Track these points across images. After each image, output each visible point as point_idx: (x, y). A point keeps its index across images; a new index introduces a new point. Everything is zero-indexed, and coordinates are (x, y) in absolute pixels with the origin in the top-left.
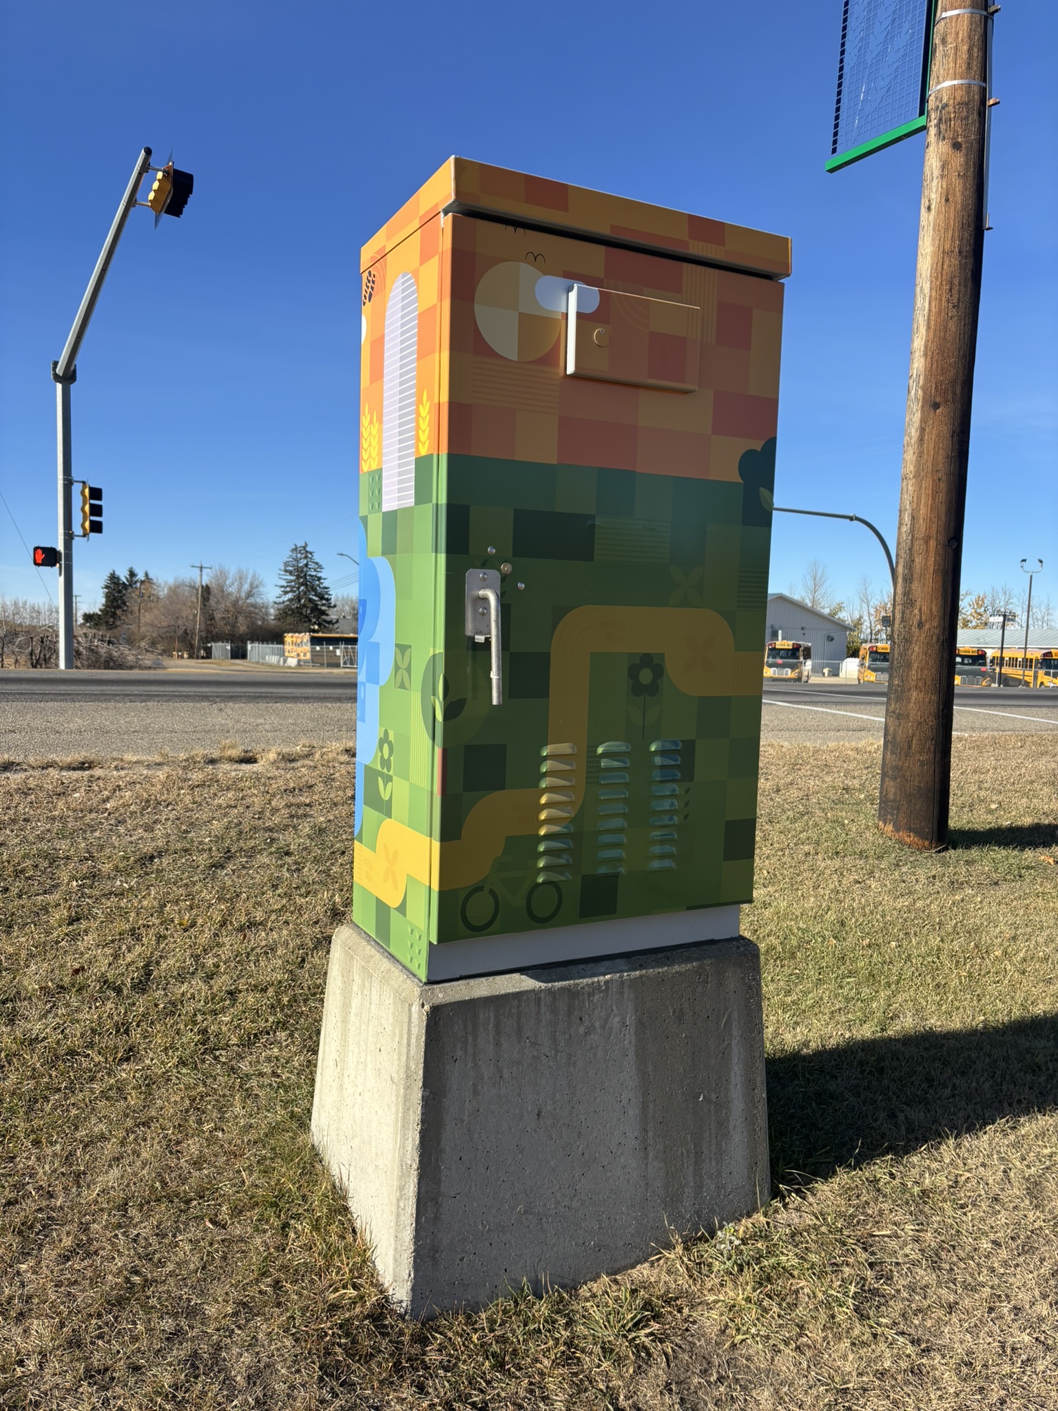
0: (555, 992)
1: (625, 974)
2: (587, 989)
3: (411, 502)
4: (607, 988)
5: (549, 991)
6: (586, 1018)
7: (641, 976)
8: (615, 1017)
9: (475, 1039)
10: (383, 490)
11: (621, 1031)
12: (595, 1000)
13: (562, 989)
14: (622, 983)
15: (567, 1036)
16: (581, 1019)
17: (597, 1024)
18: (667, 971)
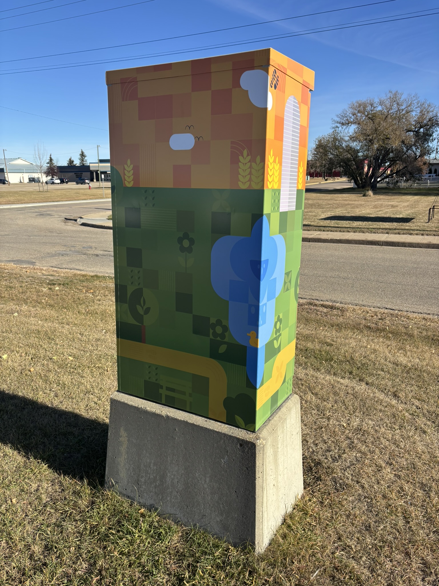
3: (294, 208)
10: (281, 201)
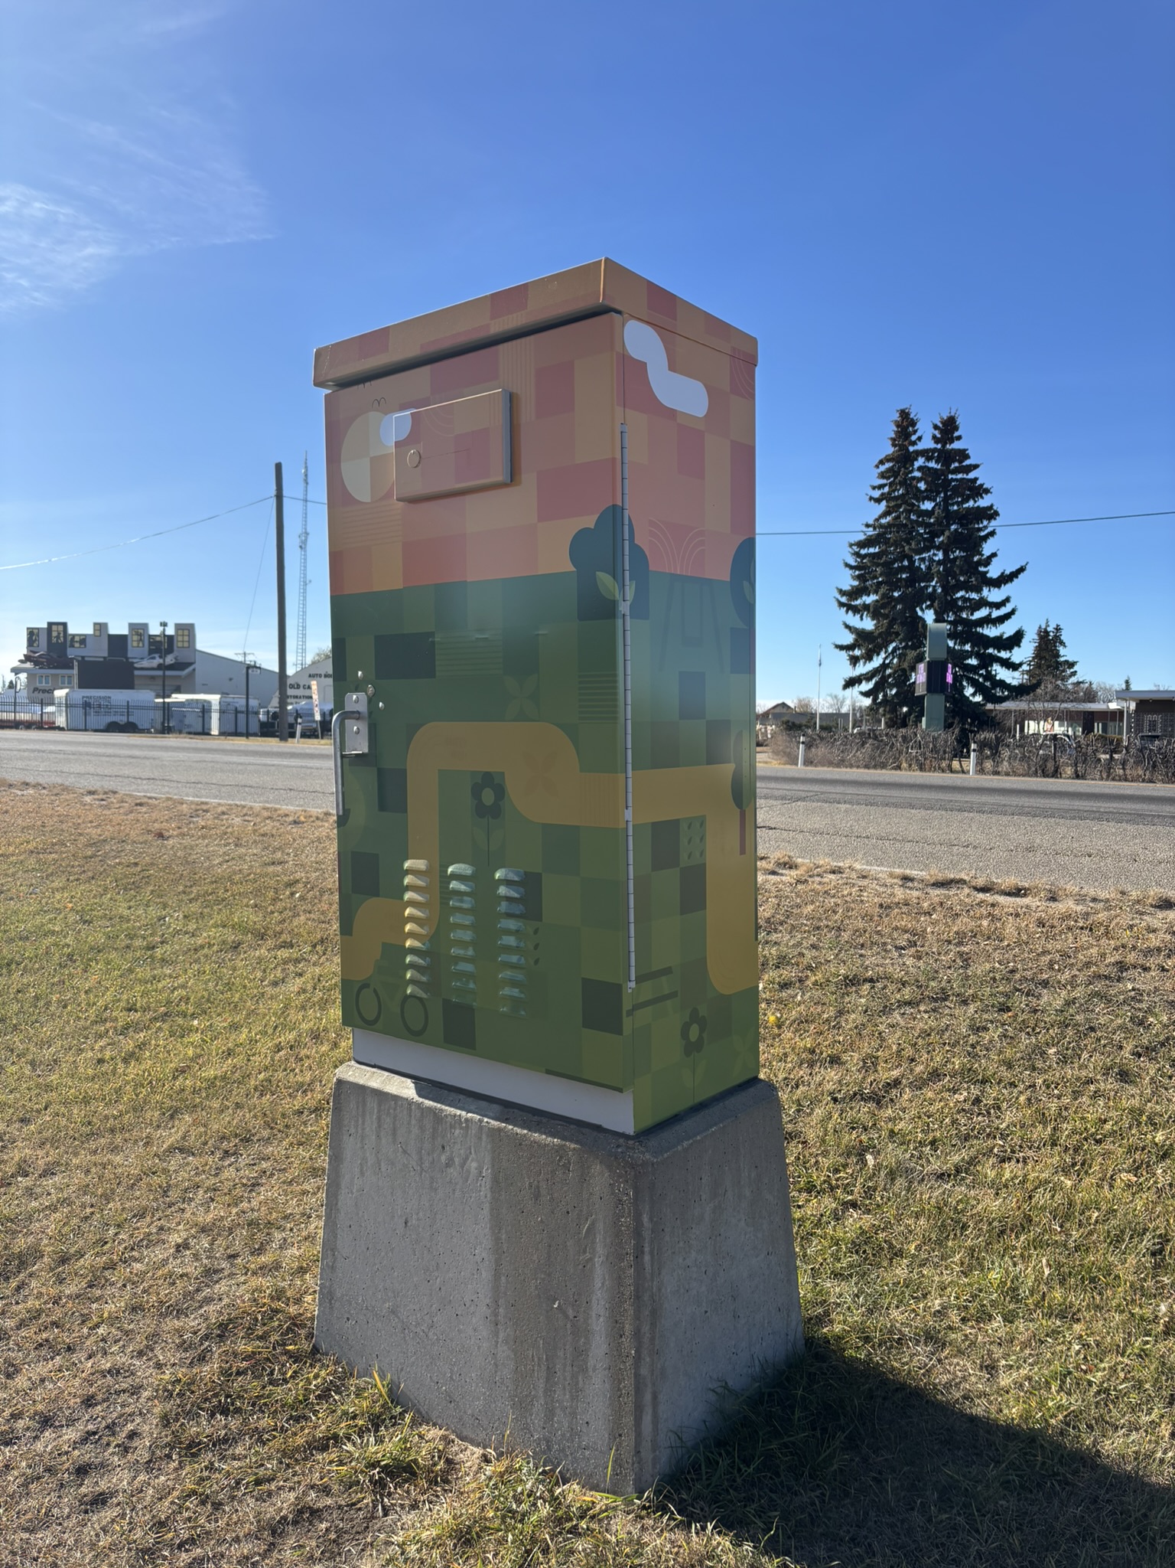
0: (423, 1109)
1: (486, 1120)
2: (449, 1118)
4: (467, 1127)
5: (419, 1105)
6: (447, 1148)
7: (499, 1130)
8: (472, 1161)
9: (363, 1123)
11: (478, 1180)
12: (456, 1134)
13: (429, 1109)
14: (481, 1128)
15: (431, 1159)
16: (443, 1147)
17: (456, 1160)
18: (525, 1135)
